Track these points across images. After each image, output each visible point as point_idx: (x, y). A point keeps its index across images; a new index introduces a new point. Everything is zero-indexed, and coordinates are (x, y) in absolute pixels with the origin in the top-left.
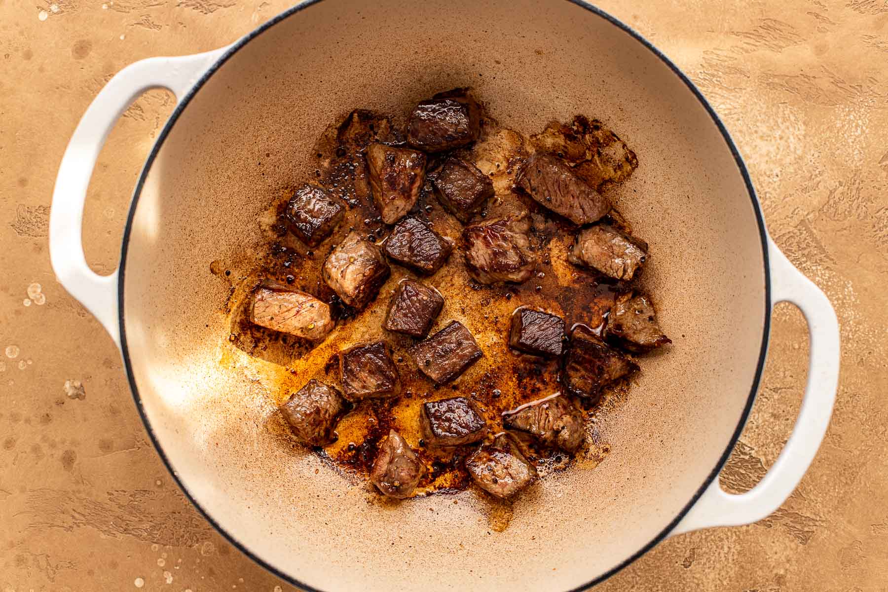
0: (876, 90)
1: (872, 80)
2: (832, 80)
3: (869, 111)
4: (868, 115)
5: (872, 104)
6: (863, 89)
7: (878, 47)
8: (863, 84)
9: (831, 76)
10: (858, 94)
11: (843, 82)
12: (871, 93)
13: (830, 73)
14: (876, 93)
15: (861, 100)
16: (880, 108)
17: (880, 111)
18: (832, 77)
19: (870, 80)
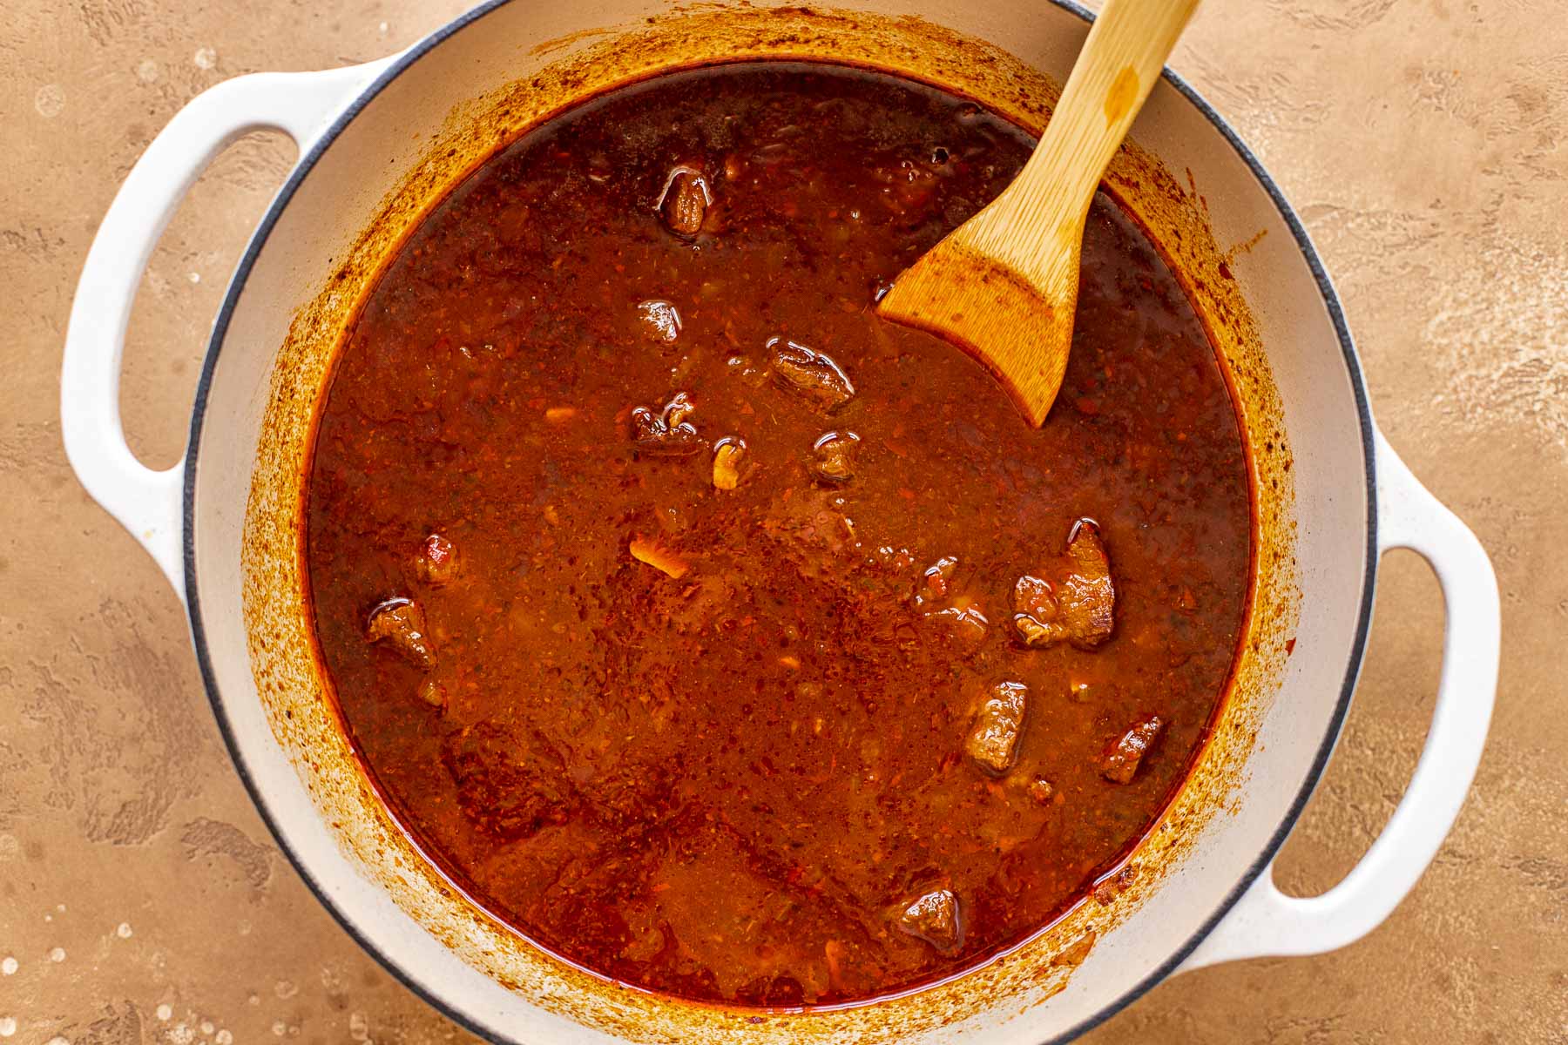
0: (1285, 97)
1: (1279, 78)
2: (1203, 74)
3: (1268, 134)
4: (1266, 142)
5: (1274, 122)
6: (1260, 93)
7: (1295, 19)
8: (1261, 85)
9: (1201, 65)
10: (1250, 101)
11: (1224, 78)
12: (1275, 101)
13: (1199, 60)
14: (1285, 103)
15: (1256, 112)
16: (1289, 130)
17: (1289, 135)
18: (1203, 69)
19: (1274, 79)
